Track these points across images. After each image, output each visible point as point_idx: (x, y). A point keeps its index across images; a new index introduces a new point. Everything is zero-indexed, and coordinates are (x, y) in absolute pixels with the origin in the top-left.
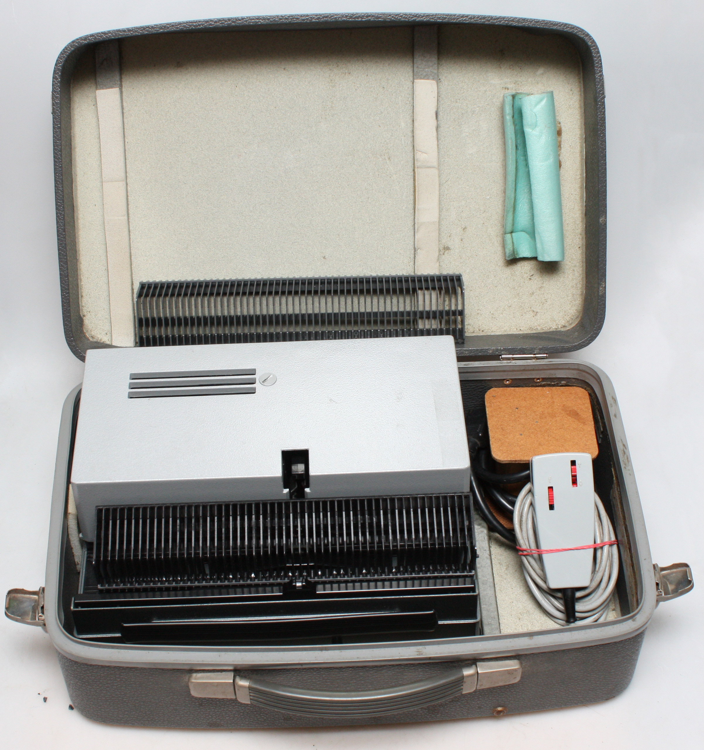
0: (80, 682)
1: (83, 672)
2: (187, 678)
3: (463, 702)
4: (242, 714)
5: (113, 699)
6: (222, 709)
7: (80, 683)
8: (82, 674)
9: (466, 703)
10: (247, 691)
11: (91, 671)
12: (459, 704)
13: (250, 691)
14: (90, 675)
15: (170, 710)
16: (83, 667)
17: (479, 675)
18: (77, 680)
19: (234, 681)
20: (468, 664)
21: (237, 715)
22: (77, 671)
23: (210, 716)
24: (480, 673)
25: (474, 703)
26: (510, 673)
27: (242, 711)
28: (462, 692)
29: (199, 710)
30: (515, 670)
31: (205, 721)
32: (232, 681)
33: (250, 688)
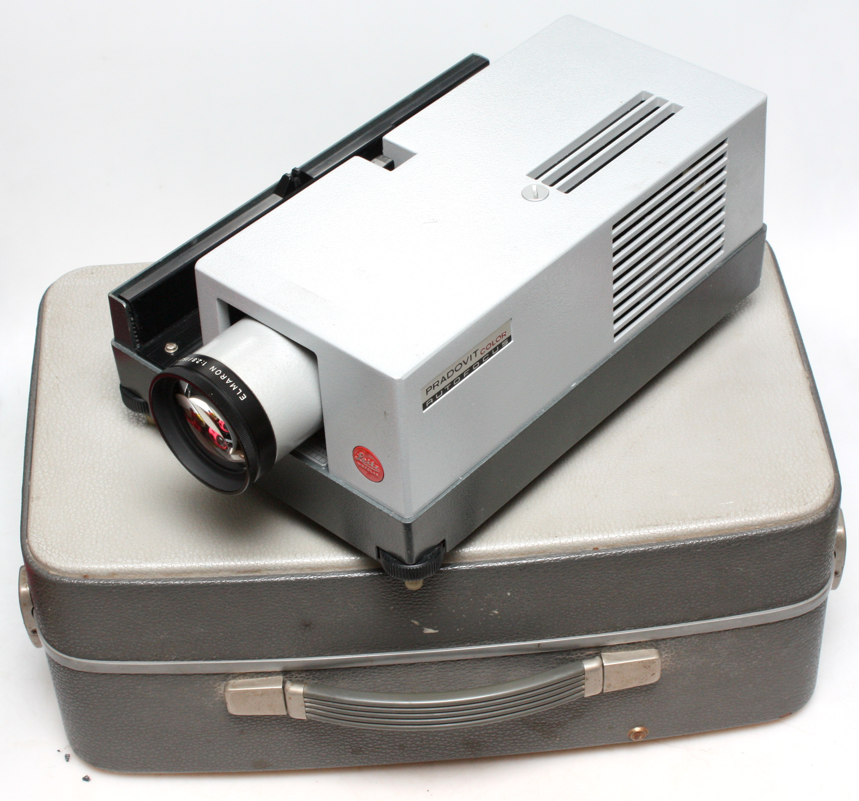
0: (82, 705)
1: (86, 688)
2: (222, 688)
3: (588, 718)
4: (296, 745)
5: (125, 728)
6: (270, 738)
7: (82, 707)
8: (84, 692)
9: (591, 721)
10: (302, 700)
11: (96, 684)
12: (583, 721)
13: (305, 699)
14: (95, 691)
15: (202, 743)
16: (86, 679)
17: (605, 668)
18: (78, 703)
19: (283, 687)
20: (590, 655)
21: (290, 747)
22: (77, 688)
23: (255, 751)
24: (606, 666)
25: (602, 719)
26: (646, 665)
27: (297, 740)
28: (583, 694)
29: (240, 741)
30: (653, 661)
31: (247, 759)
32: (281, 687)
33: (305, 695)
